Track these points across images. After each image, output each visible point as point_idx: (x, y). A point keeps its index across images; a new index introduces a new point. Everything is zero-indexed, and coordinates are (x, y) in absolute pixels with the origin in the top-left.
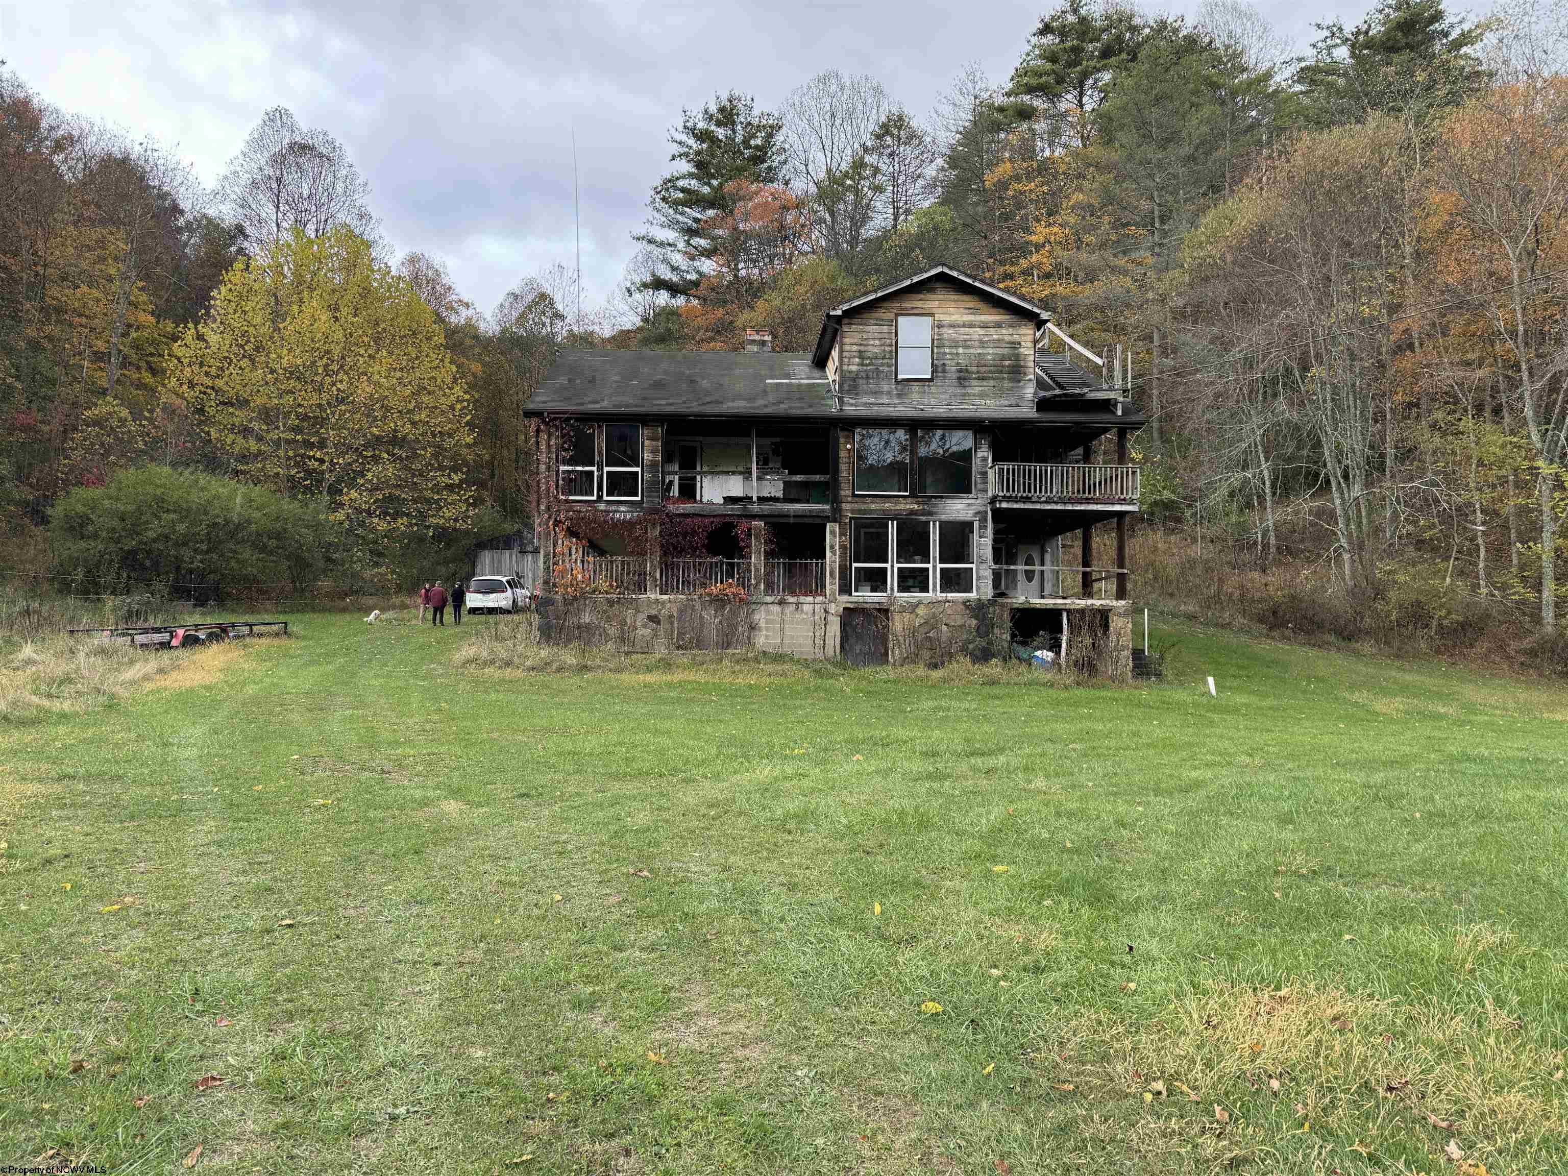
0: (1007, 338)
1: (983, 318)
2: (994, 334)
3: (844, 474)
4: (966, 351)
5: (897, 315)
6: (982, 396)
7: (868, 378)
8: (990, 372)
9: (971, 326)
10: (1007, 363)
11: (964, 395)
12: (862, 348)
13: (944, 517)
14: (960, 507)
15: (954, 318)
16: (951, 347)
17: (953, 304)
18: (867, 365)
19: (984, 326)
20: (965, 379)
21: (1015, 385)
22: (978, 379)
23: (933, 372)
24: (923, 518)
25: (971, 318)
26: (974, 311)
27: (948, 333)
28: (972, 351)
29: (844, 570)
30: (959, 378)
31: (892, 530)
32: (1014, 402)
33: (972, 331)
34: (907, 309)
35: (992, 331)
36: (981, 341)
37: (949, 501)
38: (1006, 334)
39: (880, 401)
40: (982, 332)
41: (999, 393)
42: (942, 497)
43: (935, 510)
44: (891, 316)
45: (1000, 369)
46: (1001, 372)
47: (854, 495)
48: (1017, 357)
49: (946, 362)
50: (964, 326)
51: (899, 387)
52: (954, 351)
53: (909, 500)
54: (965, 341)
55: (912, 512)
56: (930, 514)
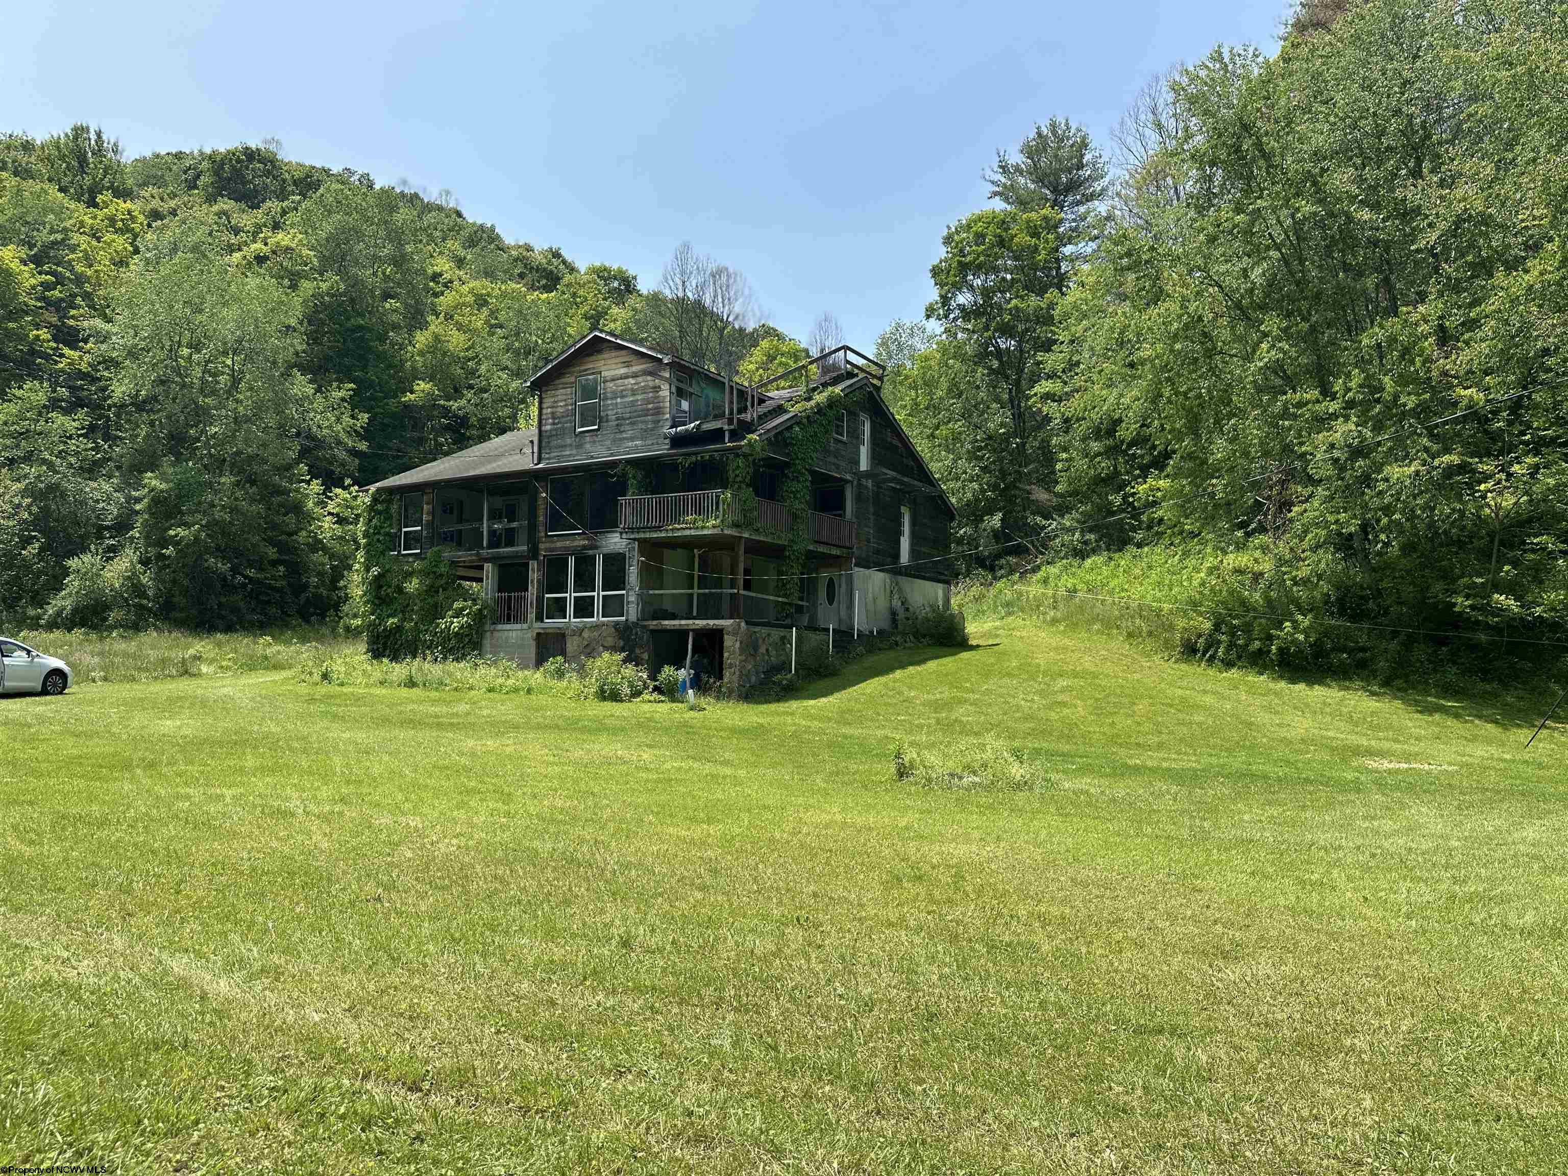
0: (650, 384)
1: (635, 369)
2: (642, 381)
3: (541, 519)
4: (623, 400)
5: (576, 377)
6: (632, 440)
7: (557, 435)
9: (625, 377)
10: (650, 406)
11: (620, 440)
12: (554, 410)
13: (606, 550)
14: (616, 540)
15: (615, 373)
16: (612, 398)
17: (615, 361)
18: (557, 424)
19: (635, 376)
20: (621, 425)
21: (655, 426)
22: (631, 424)
23: (599, 423)
24: (591, 552)
25: (626, 370)
26: (626, 364)
27: (612, 387)
28: (626, 399)
29: (540, 599)
30: (617, 425)
31: (571, 562)
32: (654, 442)
33: (626, 381)
34: (583, 371)
35: (640, 379)
36: (632, 390)
37: (609, 535)
38: (650, 380)
39: (564, 453)
40: (632, 381)
41: (644, 435)
42: (602, 532)
43: (598, 544)
44: (572, 379)
45: (645, 413)
46: (647, 415)
47: (547, 536)
48: (657, 400)
49: (609, 412)
50: (622, 378)
51: (577, 440)
52: (615, 401)
53: (583, 537)
54: (622, 391)
55: (584, 547)
56: (596, 548)
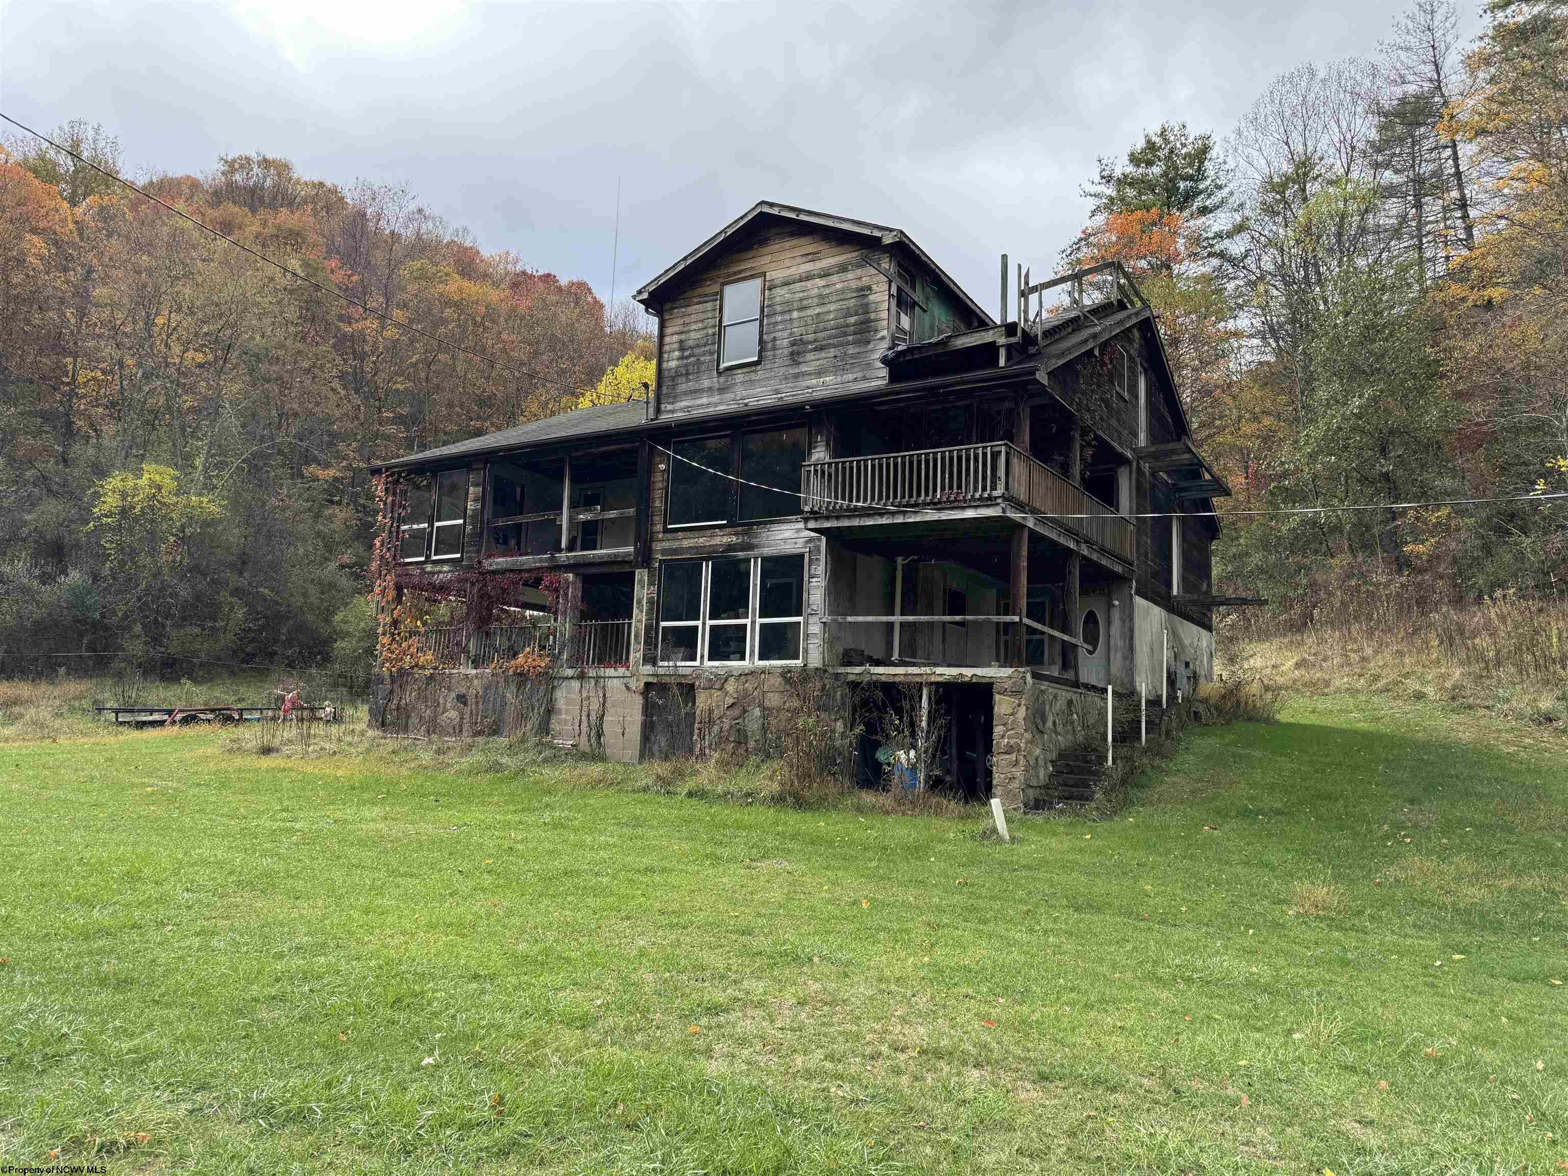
0: (854, 285)
1: (824, 264)
2: (838, 282)
3: (658, 503)
4: (803, 314)
5: (723, 284)
6: (819, 373)
7: (687, 374)
8: (830, 338)
9: (809, 277)
10: (852, 320)
11: (796, 376)
12: (683, 337)
13: (767, 551)
14: (787, 534)
15: (787, 272)
16: (783, 313)
17: (789, 254)
18: (687, 358)
19: (825, 274)
20: (799, 353)
21: (862, 349)
22: (815, 349)
23: (760, 352)
24: (741, 554)
25: (808, 267)
26: (813, 257)
27: (781, 294)
28: (809, 312)
29: (650, 629)
30: (792, 354)
31: (707, 572)
32: (860, 375)
33: (809, 284)
34: (735, 273)
35: (835, 278)
36: (821, 296)
37: (775, 527)
38: (854, 278)
39: (699, 402)
40: (820, 282)
41: (840, 367)
42: (765, 523)
43: (754, 541)
44: (716, 288)
45: (842, 330)
46: (845, 334)
47: (666, 531)
48: (866, 308)
49: (776, 334)
50: (800, 281)
51: (722, 379)
52: (787, 317)
53: (728, 530)
54: (801, 300)
55: (731, 547)
56: (751, 547)
